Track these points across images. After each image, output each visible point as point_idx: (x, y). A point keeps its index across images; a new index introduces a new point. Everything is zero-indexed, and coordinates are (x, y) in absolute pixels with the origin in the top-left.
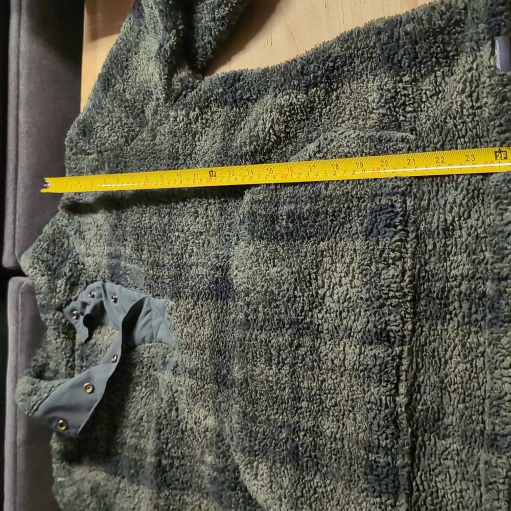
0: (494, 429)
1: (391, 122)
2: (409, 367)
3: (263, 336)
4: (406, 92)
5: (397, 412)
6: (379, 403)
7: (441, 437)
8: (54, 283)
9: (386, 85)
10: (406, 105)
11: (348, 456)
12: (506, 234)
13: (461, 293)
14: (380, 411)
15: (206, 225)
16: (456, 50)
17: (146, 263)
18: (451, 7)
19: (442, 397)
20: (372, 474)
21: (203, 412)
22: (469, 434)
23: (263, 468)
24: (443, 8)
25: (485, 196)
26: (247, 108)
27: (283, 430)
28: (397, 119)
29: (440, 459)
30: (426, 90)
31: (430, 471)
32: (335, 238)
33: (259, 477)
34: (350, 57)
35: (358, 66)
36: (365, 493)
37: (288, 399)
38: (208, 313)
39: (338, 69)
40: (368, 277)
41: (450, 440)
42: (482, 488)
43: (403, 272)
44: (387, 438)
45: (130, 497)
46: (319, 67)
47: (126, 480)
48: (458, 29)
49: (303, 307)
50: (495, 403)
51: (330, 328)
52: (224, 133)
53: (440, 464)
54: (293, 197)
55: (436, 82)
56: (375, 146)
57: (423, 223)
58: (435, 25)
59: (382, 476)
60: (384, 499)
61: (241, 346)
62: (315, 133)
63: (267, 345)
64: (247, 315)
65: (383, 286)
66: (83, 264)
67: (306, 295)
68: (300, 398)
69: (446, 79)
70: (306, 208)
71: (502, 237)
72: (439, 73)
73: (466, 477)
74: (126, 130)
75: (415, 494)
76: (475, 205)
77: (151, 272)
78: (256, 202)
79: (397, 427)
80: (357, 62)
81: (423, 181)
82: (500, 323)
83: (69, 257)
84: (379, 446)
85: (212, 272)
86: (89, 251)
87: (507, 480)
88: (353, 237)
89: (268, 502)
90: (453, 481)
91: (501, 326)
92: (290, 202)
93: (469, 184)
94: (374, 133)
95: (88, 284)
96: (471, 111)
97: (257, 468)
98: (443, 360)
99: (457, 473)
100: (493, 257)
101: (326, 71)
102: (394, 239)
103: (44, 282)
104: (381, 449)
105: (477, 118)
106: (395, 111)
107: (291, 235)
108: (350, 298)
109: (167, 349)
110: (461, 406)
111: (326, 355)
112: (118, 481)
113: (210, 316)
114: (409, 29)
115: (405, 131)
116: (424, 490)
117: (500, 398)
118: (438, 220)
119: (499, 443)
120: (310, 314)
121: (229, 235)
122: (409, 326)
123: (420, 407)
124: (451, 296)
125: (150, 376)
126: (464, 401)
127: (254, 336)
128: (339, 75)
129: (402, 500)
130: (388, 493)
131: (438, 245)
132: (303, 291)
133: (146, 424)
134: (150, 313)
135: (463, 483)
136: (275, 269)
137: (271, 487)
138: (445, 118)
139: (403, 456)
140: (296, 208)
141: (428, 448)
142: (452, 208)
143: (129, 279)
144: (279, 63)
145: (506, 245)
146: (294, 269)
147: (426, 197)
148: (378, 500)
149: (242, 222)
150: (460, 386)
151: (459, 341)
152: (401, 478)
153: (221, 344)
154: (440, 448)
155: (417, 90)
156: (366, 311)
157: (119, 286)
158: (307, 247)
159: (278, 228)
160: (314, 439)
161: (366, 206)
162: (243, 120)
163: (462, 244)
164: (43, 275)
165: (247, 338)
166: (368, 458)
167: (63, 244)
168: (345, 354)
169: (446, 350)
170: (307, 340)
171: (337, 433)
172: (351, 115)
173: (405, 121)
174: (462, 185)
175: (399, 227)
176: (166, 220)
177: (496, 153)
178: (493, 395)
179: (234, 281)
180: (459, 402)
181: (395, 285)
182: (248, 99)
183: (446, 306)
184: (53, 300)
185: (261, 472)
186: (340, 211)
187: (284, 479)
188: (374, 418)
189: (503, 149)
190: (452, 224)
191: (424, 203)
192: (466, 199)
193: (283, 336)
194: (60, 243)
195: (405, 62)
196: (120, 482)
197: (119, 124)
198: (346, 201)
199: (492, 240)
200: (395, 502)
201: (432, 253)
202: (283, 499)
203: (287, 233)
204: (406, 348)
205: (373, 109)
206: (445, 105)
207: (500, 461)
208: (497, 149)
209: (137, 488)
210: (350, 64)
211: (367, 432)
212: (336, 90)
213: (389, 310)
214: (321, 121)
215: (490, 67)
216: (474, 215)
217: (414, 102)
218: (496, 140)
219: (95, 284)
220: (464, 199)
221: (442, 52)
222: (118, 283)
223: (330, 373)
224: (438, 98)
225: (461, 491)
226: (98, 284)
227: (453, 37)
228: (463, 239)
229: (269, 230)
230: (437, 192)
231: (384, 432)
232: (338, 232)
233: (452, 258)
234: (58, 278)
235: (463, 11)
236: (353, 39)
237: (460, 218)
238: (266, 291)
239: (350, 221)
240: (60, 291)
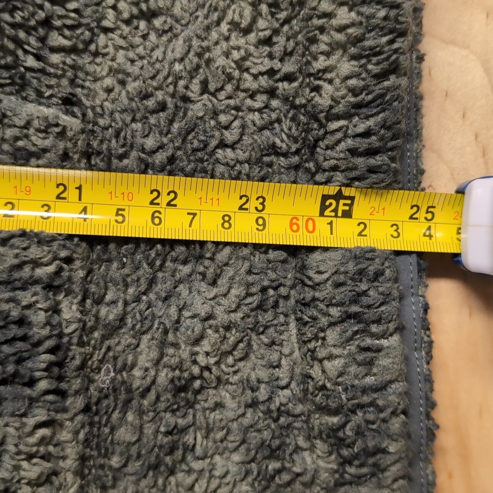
10: (52, 28)
81: (105, 250)
102: (31, 421)
115: (44, 101)
175: (43, 385)
177: (325, 198)
189: (347, 191)
208: (332, 190)
217: (79, 25)
218: (335, 168)
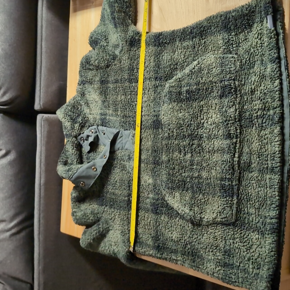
0: (272, 165)
1: (227, 51)
2: (239, 147)
3: (176, 142)
4: (233, 39)
5: (234, 164)
6: (227, 161)
7: (250, 172)
8: (73, 125)
9: (225, 37)
10: (233, 45)
11: (213, 185)
12: (275, 91)
13: (257, 116)
14: (227, 164)
15: (148, 98)
16: (253, 22)
17: (120, 116)
18: (250, 6)
19: (250, 157)
20: (223, 189)
21: (148, 177)
22: (261, 169)
23: (177, 194)
24: (247, 6)
25: (266, 77)
26: (165, 46)
27: (188, 178)
28: (230, 50)
29: (249, 181)
30: (241, 38)
31: (245, 186)
32: (207, 99)
33: (175, 198)
34: (210, 26)
35: (213, 30)
36: (220, 197)
37: (188, 166)
38: (149, 136)
39: (205, 31)
40: (222, 113)
41: (253, 173)
42: (268, 189)
43: (236, 110)
44: (229, 175)
45: (110, 214)
46: (198, 30)
47: (108, 207)
48: (253, 14)
49: (194, 128)
50: (272, 155)
51: (207, 135)
52: (155, 58)
53: (250, 183)
54: (188, 84)
55: (245, 35)
56: (221, 60)
57: (243, 90)
58: (244, 13)
59: (227, 189)
60: (227, 198)
61: (166, 147)
62: (197, 57)
63: (179, 146)
64: (169, 134)
65: (228, 116)
66: (88, 118)
67: (196, 123)
68: (193, 164)
69: (249, 34)
70: (194, 88)
71: (274, 93)
72: (246, 32)
73: (260, 186)
74: (106, 62)
75: (240, 195)
76: (263, 81)
77: (123, 120)
78: (171, 87)
79: (233, 170)
80: (213, 28)
82: (274, 124)
83: (81, 114)
84: (226, 178)
85: (153, 118)
86: (91, 112)
87: (278, 184)
88: (214, 98)
89: (179, 207)
90: (255, 188)
91: (274, 125)
92: (187, 86)
93: (260, 73)
94: (221, 56)
95: (89, 126)
96: (260, 45)
97: (175, 194)
98: (251, 142)
99: (256, 185)
100: (271, 101)
101: (200, 31)
102: (232, 98)
103: (69, 125)
104: (227, 179)
105: (263, 48)
106: (229, 47)
107: (188, 99)
108: (216, 122)
109: (130, 152)
110: (258, 159)
111: (206, 146)
112: (103, 208)
113: (150, 137)
114: (233, 15)
115: (233, 54)
116: (243, 194)
117: (274, 153)
118: (249, 88)
119: (274, 170)
120: (197, 131)
121: (159, 102)
122: (239, 131)
123: (242, 162)
124: (253, 117)
125: (121, 164)
126: (259, 157)
127: (172, 142)
128: (206, 33)
129: (235, 198)
130: (230, 196)
131: (249, 98)
132: (194, 121)
133: (118, 184)
134: (122, 137)
135: (259, 188)
136: (181, 114)
137: (181, 201)
138: (250, 48)
139: (236, 181)
140: (190, 88)
141: (245, 177)
142: (254, 83)
143: (111, 124)
144: (180, 28)
145: (275, 95)
146: (191, 113)
147: (243, 80)
148: (225, 199)
149: (165, 96)
150: (257, 152)
151: (257, 134)
152: (234, 190)
153: (156, 147)
154: (250, 176)
155: (237, 38)
156: (222, 127)
157: (106, 128)
158: (195, 104)
159: (182, 97)
160: (198, 180)
161: (218, 85)
162: (163, 52)
163: (258, 96)
164: (69, 122)
165: (169, 143)
166: (221, 183)
167: (78, 108)
168: (214, 145)
169: (252, 139)
170: (196, 142)
171: (208, 176)
172: (212, 49)
173: (233, 50)
174: (257, 74)
175: (234, 93)
176: (129, 97)
178: (271, 153)
179: (163, 120)
180: (257, 158)
181: (233, 115)
182: (165, 43)
183: (252, 121)
184: (73, 133)
185: (176, 196)
186: (209, 88)
187: (187, 197)
188: (224, 167)
190: (254, 89)
191: (243, 82)
192: (259, 79)
193: (185, 141)
194: (77, 108)
195: (232, 27)
196: (105, 208)
197: (102, 59)
198: (211, 84)
199: (270, 94)
200: (232, 199)
201: (246, 102)
202: (186, 205)
203: (186, 99)
204: (238, 140)
205: (221, 47)
206: (249, 43)
207: (275, 177)
209: (114, 210)
210: (210, 29)
211: (221, 173)
212: (204, 39)
213: (231, 125)
214: (199, 52)
215: (266, 27)
216: (263, 85)
217: (236, 43)
219: (93, 127)
220: (258, 79)
221: (247, 23)
222: (105, 126)
223: (208, 153)
224: (246, 41)
225: (258, 192)
226: (95, 127)
227: (251, 17)
228: (258, 95)
229: (178, 98)
230: (248, 77)
231: (228, 172)
232: (208, 97)
233: (254, 103)
234: (76, 123)
235: (255, 7)
236: (211, 19)
237: (257, 86)
238: (177, 123)
239: (213, 92)
240: (76, 129)
